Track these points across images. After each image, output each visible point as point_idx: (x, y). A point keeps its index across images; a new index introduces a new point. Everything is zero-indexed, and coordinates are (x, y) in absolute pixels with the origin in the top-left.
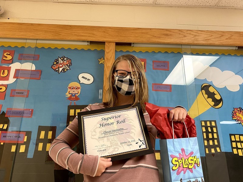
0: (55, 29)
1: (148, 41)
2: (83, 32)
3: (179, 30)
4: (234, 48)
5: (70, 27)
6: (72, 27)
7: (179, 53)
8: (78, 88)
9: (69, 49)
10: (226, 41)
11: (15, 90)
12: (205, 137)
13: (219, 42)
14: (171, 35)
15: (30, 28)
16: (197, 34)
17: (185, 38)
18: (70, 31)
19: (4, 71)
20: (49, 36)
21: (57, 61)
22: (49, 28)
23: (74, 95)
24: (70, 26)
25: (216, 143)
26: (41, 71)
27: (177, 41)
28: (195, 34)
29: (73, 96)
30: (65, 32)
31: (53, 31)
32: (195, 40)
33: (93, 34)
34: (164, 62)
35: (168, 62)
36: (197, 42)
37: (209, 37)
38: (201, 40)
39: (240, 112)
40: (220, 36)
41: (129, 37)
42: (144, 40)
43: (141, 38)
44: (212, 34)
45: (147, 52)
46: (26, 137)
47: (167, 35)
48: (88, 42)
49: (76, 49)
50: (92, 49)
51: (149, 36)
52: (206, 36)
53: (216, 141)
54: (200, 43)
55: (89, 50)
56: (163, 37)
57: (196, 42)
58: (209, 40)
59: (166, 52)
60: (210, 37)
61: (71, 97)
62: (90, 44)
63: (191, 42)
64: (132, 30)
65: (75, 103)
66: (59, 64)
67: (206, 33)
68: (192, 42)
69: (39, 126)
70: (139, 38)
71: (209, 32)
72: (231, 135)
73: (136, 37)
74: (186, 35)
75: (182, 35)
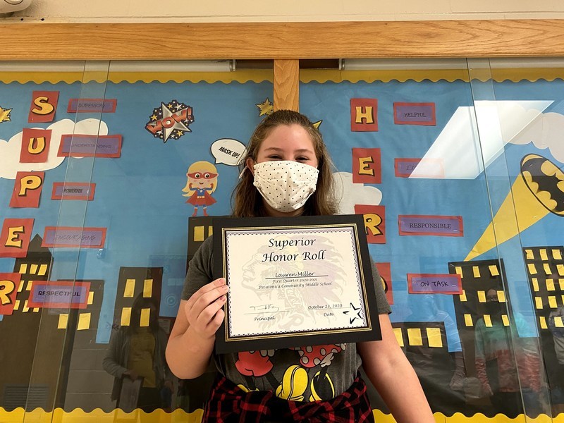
0: (150, 34)
1: (382, 52)
2: (219, 38)
3: (460, 23)
6: (192, 27)
7: (459, 81)
8: (212, 176)
9: (187, 82)
11: (61, 184)
14: (438, 35)
15: (92, 34)
16: (507, 30)
17: (475, 40)
18: (189, 38)
19: (35, 141)
20: (139, 51)
21: (158, 112)
22: (138, 33)
23: (201, 191)
24: (188, 25)
26: (123, 138)
27: (453, 50)
28: (501, 29)
29: (201, 195)
30: (177, 41)
31: (147, 40)
32: (503, 44)
33: (244, 42)
34: (423, 105)
35: (433, 105)
36: (507, 48)
38: (516, 43)
42: (372, 51)
43: (363, 46)
44: (546, 28)
45: (378, 82)
46: (92, 294)
47: (428, 35)
48: (231, 61)
49: (203, 82)
50: (242, 81)
51: (382, 41)
52: (529, 33)
54: (512, 51)
55: (234, 83)
56: (418, 41)
57: (504, 50)
58: (537, 42)
59: (427, 81)
62: (236, 68)
63: (492, 50)
64: (339, 27)
65: (205, 210)
66: (164, 121)
67: (531, 27)
68: (495, 49)
70: (356, 45)
71: (538, 23)
73: (351, 43)
74: (477, 34)
75: (468, 33)
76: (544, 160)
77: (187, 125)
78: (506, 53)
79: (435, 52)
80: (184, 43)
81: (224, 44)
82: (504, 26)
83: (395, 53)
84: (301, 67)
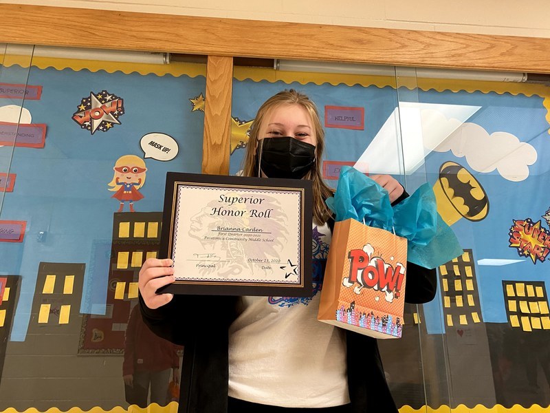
0: (81, 20)
1: (315, 55)
2: (152, 30)
3: (390, 31)
4: (520, 78)
5: (119, 17)
6: (124, 16)
7: (388, 87)
8: (140, 170)
9: (119, 73)
10: (500, 58)
12: (446, 289)
13: (485, 61)
14: (369, 42)
15: (14, 16)
16: (433, 42)
17: (403, 50)
18: (120, 27)
20: (66, 38)
21: (87, 102)
22: (66, 18)
23: (128, 186)
24: (120, 14)
25: (471, 303)
26: (47, 128)
27: (383, 58)
28: (428, 40)
29: (128, 189)
30: (106, 29)
31: (75, 26)
32: (427, 55)
33: (177, 35)
34: (352, 109)
35: (362, 110)
36: (432, 59)
37: (461, 48)
38: (441, 55)
39: (529, 229)
40: (488, 48)
41: (267, 43)
42: (305, 52)
43: (298, 47)
44: (469, 42)
45: (311, 84)
46: (8, 290)
47: (360, 42)
48: (165, 55)
49: (135, 74)
50: (176, 75)
51: (315, 43)
52: (453, 46)
53: (470, 297)
54: (439, 63)
55: (168, 76)
56: (350, 46)
57: (429, 61)
58: (460, 55)
59: (358, 85)
60: (464, 48)
61: (121, 191)
62: (170, 61)
63: (418, 61)
64: (274, 27)
65: (131, 206)
66: (92, 111)
67: (455, 40)
68: (422, 59)
69: (42, 264)
70: (292, 47)
71: (461, 36)
72: (505, 283)
73: (285, 44)
74: (406, 44)
75: (397, 42)
76: (461, 167)
77: (117, 116)
78: (431, 64)
79: (365, 58)
80: (114, 32)
81: (156, 36)
82: (431, 38)
83: (327, 56)
84: (235, 64)
